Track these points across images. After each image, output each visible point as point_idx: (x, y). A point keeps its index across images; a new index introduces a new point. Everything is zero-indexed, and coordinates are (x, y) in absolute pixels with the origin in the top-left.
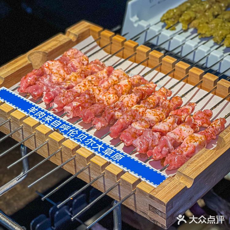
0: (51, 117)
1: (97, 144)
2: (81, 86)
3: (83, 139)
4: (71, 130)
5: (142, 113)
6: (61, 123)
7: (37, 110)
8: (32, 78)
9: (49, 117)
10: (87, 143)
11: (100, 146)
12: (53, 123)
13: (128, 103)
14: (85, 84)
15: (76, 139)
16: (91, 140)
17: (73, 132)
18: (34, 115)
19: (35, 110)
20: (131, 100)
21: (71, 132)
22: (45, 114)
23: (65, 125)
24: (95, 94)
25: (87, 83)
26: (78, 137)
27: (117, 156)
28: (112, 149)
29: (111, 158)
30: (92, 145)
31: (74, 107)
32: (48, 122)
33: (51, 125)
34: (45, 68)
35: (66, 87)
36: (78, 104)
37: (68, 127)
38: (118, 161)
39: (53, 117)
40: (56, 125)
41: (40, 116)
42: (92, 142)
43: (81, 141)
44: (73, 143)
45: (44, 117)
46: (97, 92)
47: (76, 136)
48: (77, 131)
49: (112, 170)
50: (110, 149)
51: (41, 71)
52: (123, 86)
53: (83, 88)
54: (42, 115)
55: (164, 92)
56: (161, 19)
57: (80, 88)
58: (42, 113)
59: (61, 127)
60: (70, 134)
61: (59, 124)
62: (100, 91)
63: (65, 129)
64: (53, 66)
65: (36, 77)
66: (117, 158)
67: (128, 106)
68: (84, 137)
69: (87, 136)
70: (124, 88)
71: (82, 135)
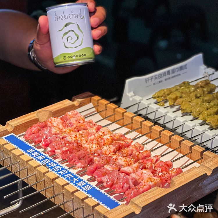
0: (44, 157)
1: (74, 178)
2: (72, 137)
3: (64, 174)
4: (56, 167)
5: (116, 159)
6: (50, 161)
7: (34, 151)
8: (36, 128)
9: (42, 157)
10: (66, 176)
11: (75, 180)
12: (44, 161)
13: (106, 151)
14: (76, 136)
15: (58, 173)
16: (70, 174)
17: (58, 168)
18: (31, 154)
19: (32, 151)
20: (108, 149)
21: (56, 168)
22: (39, 154)
23: (53, 163)
24: (82, 144)
25: (78, 135)
26: (61, 172)
27: (87, 187)
28: (85, 182)
29: (82, 189)
30: (69, 178)
31: (63, 151)
32: (40, 160)
33: (42, 162)
34: (48, 123)
35: (61, 137)
36: (67, 149)
37: (55, 164)
38: (87, 191)
39: (45, 157)
40: (45, 163)
41: (35, 155)
42: (71, 176)
43: (62, 175)
44: (54, 174)
45: (38, 156)
46: (84, 142)
47: (59, 171)
48: (61, 168)
49: (79, 195)
50: (83, 182)
51: (44, 125)
52: (105, 139)
53: (74, 139)
54: (37, 155)
55: (137, 146)
56: (153, 96)
57: (72, 138)
58: (37, 153)
59: (49, 164)
60: (55, 170)
61: (48, 162)
62: (87, 142)
63: (52, 166)
64: (54, 121)
65: (39, 128)
66: (87, 189)
67: (106, 154)
68: (66, 172)
69: (67, 172)
70: (106, 141)
71: (64, 171)
